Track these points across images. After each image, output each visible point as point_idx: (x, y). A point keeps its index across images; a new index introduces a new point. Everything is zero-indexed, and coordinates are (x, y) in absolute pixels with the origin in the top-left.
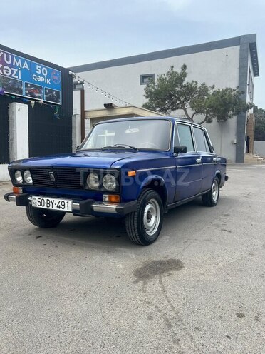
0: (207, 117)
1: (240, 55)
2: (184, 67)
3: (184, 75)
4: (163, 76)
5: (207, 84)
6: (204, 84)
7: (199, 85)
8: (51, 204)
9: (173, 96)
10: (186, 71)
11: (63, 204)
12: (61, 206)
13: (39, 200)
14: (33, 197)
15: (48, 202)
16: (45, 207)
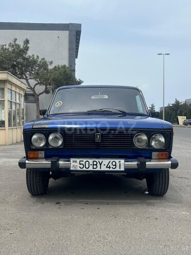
0: (46, 88)
1: (69, 39)
2: (27, 42)
3: (27, 49)
4: (5, 47)
5: (46, 59)
6: (43, 59)
7: (40, 59)
8: (98, 165)
9: (15, 66)
10: (28, 45)
11: (114, 163)
12: (111, 166)
13: (81, 162)
14: (72, 160)
15: (95, 163)
16: (91, 168)
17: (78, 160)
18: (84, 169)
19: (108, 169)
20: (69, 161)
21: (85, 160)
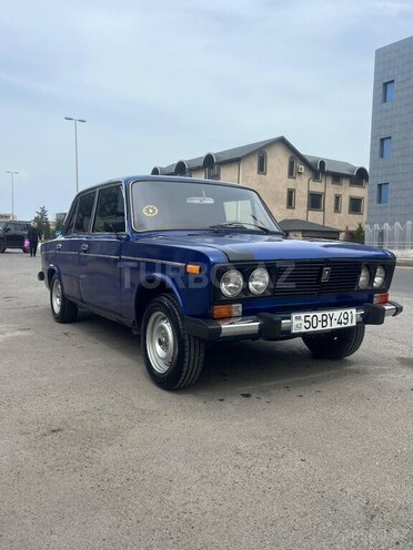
8: (329, 320)
11: (346, 316)
12: (343, 321)
13: (308, 319)
14: (294, 316)
15: (325, 318)
16: (319, 328)
17: (302, 315)
18: (311, 329)
19: (339, 326)
20: (289, 318)
21: (312, 315)
